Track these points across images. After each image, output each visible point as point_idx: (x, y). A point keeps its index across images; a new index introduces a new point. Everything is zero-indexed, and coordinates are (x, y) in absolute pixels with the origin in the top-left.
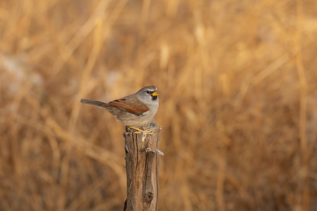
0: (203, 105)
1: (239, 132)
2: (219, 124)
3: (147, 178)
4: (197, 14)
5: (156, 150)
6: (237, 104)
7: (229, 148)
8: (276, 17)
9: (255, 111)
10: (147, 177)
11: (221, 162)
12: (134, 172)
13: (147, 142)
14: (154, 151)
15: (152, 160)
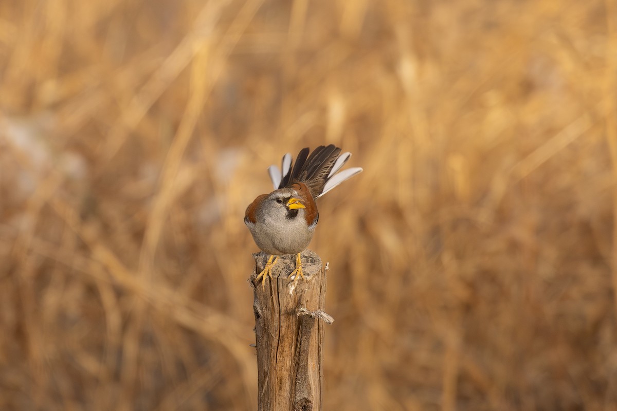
0: (414, 219)
1: (489, 276)
2: (447, 258)
3: (300, 370)
4: (403, 34)
5: (318, 311)
6: (484, 217)
7: (468, 308)
8: (566, 41)
9: (522, 231)
10: (299, 367)
11: (452, 337)
12: (272, 357)
13: (299, 295)
14: (313, 315)
15: (310, 332)
